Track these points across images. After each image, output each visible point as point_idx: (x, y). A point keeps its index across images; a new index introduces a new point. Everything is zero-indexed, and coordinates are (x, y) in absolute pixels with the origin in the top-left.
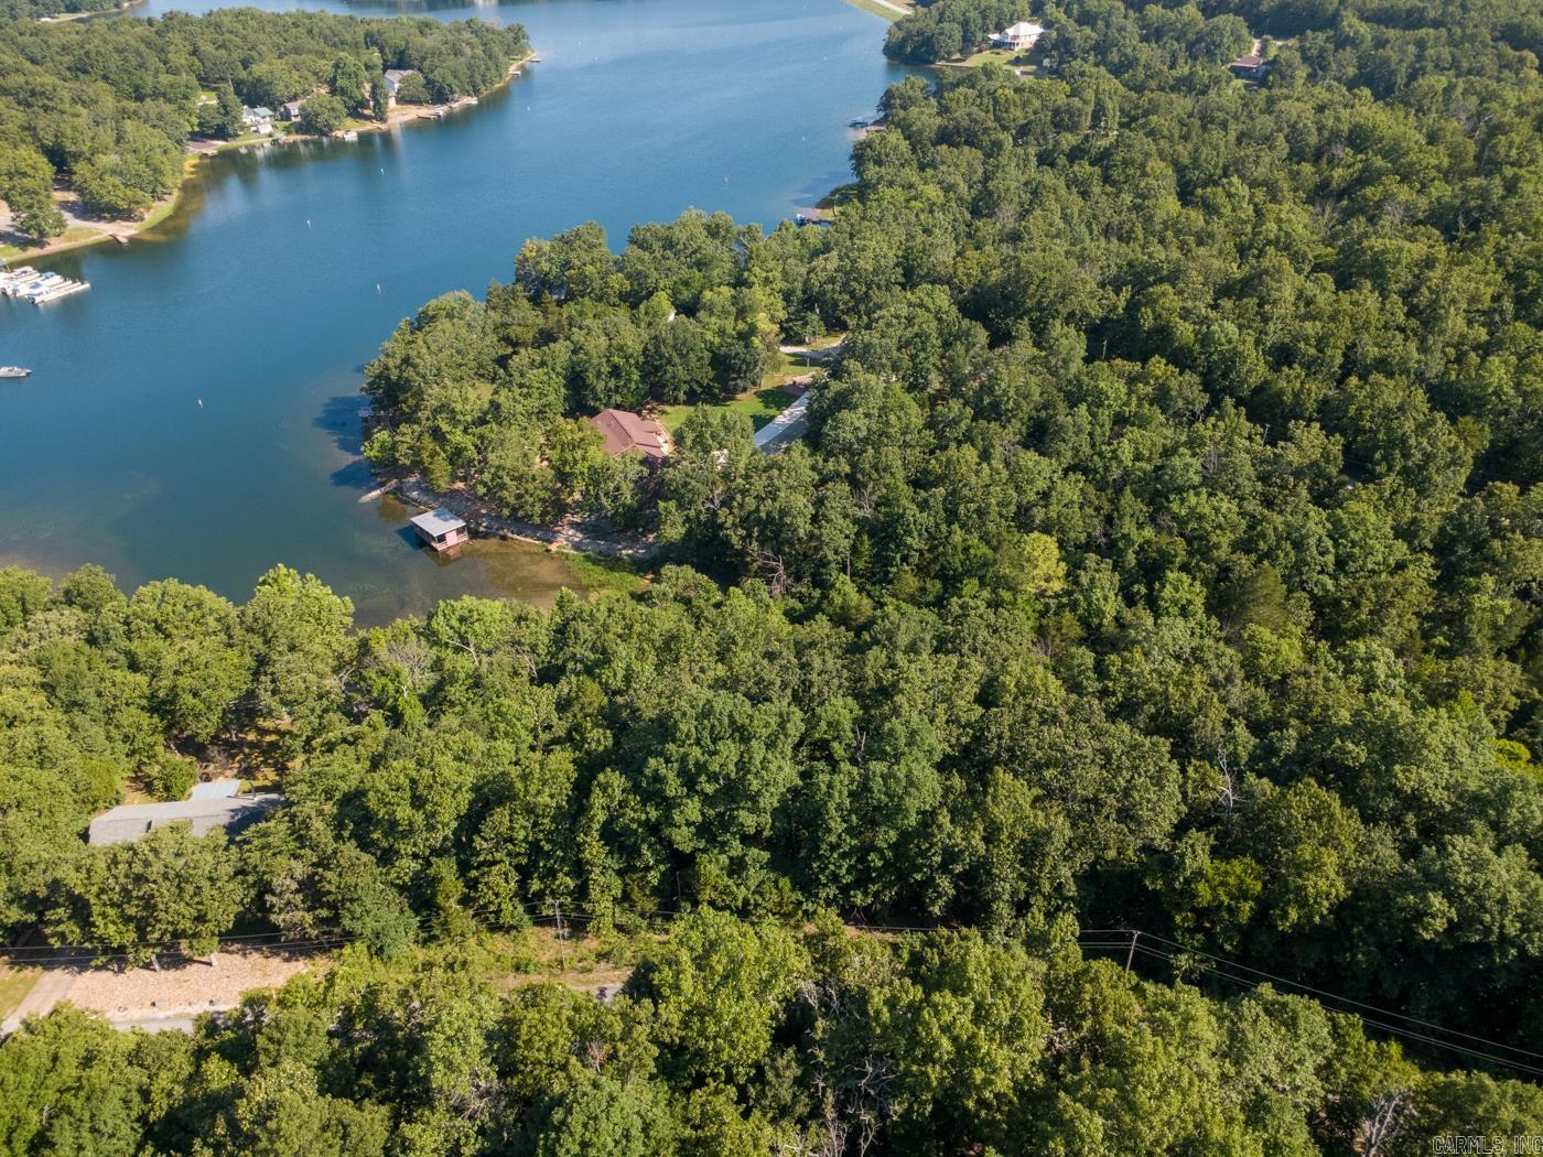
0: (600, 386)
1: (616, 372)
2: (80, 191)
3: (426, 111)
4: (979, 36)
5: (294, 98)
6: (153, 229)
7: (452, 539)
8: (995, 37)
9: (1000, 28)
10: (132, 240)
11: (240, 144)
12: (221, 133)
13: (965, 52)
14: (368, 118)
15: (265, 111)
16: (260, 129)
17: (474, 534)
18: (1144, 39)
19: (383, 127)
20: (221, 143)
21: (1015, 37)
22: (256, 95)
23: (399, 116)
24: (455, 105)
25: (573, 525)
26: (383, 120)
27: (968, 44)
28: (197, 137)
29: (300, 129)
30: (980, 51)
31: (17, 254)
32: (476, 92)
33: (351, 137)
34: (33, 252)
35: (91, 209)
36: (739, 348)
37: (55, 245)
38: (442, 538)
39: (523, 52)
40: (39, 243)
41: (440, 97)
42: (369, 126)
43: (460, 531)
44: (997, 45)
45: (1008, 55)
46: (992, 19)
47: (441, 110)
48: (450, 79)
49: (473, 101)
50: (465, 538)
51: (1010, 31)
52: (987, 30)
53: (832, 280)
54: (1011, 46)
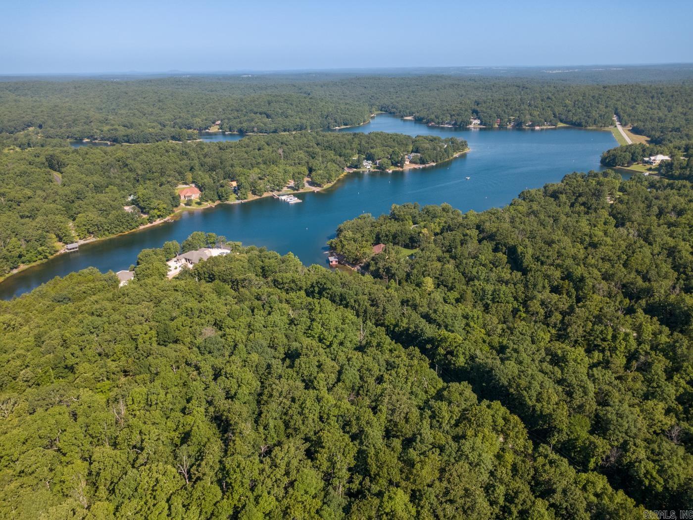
0: (382, 239)
2: (312, 179)
3: (416, 166)
4: (639, 158)
5: (379, 159)
6: (324, 190)
7: (334, 263)
8: (646, 159)
9: (651, 155)
10: (317, 192)
11: (361, 170)
12: (356, 167)
13: (629, 164)
14: (398, 166)
15: (370, 162)
16: (368, 166)
17: (339, 263)
19: (401, 169)
20: (355, 169)
21: (654, 160)
22: (370, 158)
23: (408, 166)
24: (427, 165)
25: (360, 266)
26: (402, 168)
27: (633, 161)
28: (350, 167)
29: (378, 168)
30: (638, 164)
31: (292, 192)
32: (437, 161)
33: (390, 172)
34: (296, 192)
35: (312, 183)
37: (301, 191)
38: (332, 262)
39: (463, 150)
40: (297, 190)
41: (422, 161)
42: (397, 169)
43: (336, 261)
44: (647, 162)
45: (648, 166)
47: (421, 166)
48: (427, 157)
49: (434, 164)
50: (337, 263)
51: (652, 158)
52: (643, 157)
54: (651, 163)
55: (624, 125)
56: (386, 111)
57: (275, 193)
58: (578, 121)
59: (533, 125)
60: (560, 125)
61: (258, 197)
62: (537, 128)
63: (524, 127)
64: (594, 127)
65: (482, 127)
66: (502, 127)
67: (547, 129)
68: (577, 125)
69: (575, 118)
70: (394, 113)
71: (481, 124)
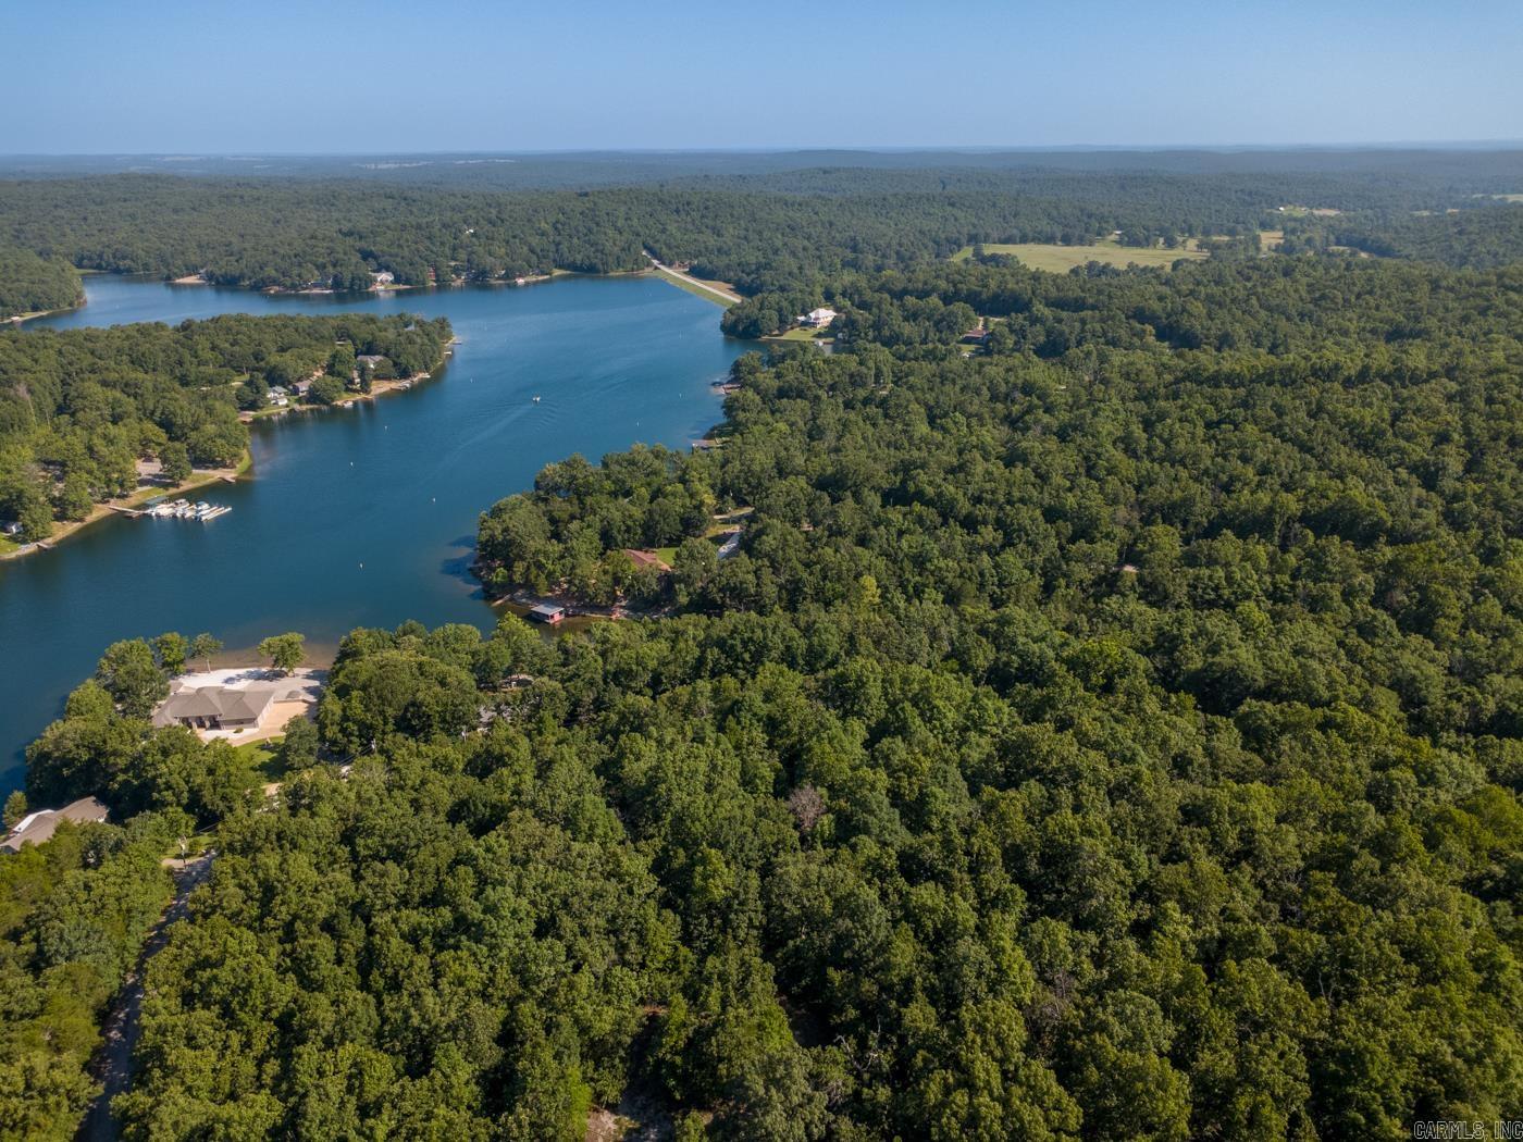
0: (619, 538)
1: (628, 530)
3: (395, 385)
4: (791, 318)
5: (301, 379)
6: (244, 475)
7: (557, 617)
8: (802, 318)
9: (805, 313)
10: (237, 479)
11: (262, 414)
12: (254, 406)
13: (782, 331)
14: (357, 391)
15: (279, 389)
16: (279, 401)
17: (567, 614)
18: (906, 319)
20: (256, 413)
21: (816, 319)
23: (378, 389)
24: (415, 379)
26: (368, 392)
27: (783, 324)
29: (308, 401)
30: (792, 329)
31: (163, 492)
32: (427, 369)
33: (348, 405)
34: (173, 491)
35: (201, 462)
36: (695, 513)
37: (186, 486)
38: (552, 616)
39: (449, 338)
40: (179, 484)
41: (406, 373)
42: (360, 397)
43: (561, 613)
44: (804, 324)
45: (812, 331)
46: (798, 309)
47: (406, 384)
48: (413, 362)
49: (426, 375)
50: (563, 616)
51: (812, 315)
52: (795, 314)
53: (738, 477)
54: (814, 325)
55: (670, 265)
56: (99, 267)
57: (116, 505)
58: (587, 262)
59: (510, 275)
60: (557, 272)
61: (77, 525)
62: (521, 281)
63: (493, 282)
64: (621, 272)
65: (401, 287)
66: (443, 286)
67: (536, 283)
68: (587, 271)
69: (579, 257)
70: (129, 270)
71: (397, 281)
